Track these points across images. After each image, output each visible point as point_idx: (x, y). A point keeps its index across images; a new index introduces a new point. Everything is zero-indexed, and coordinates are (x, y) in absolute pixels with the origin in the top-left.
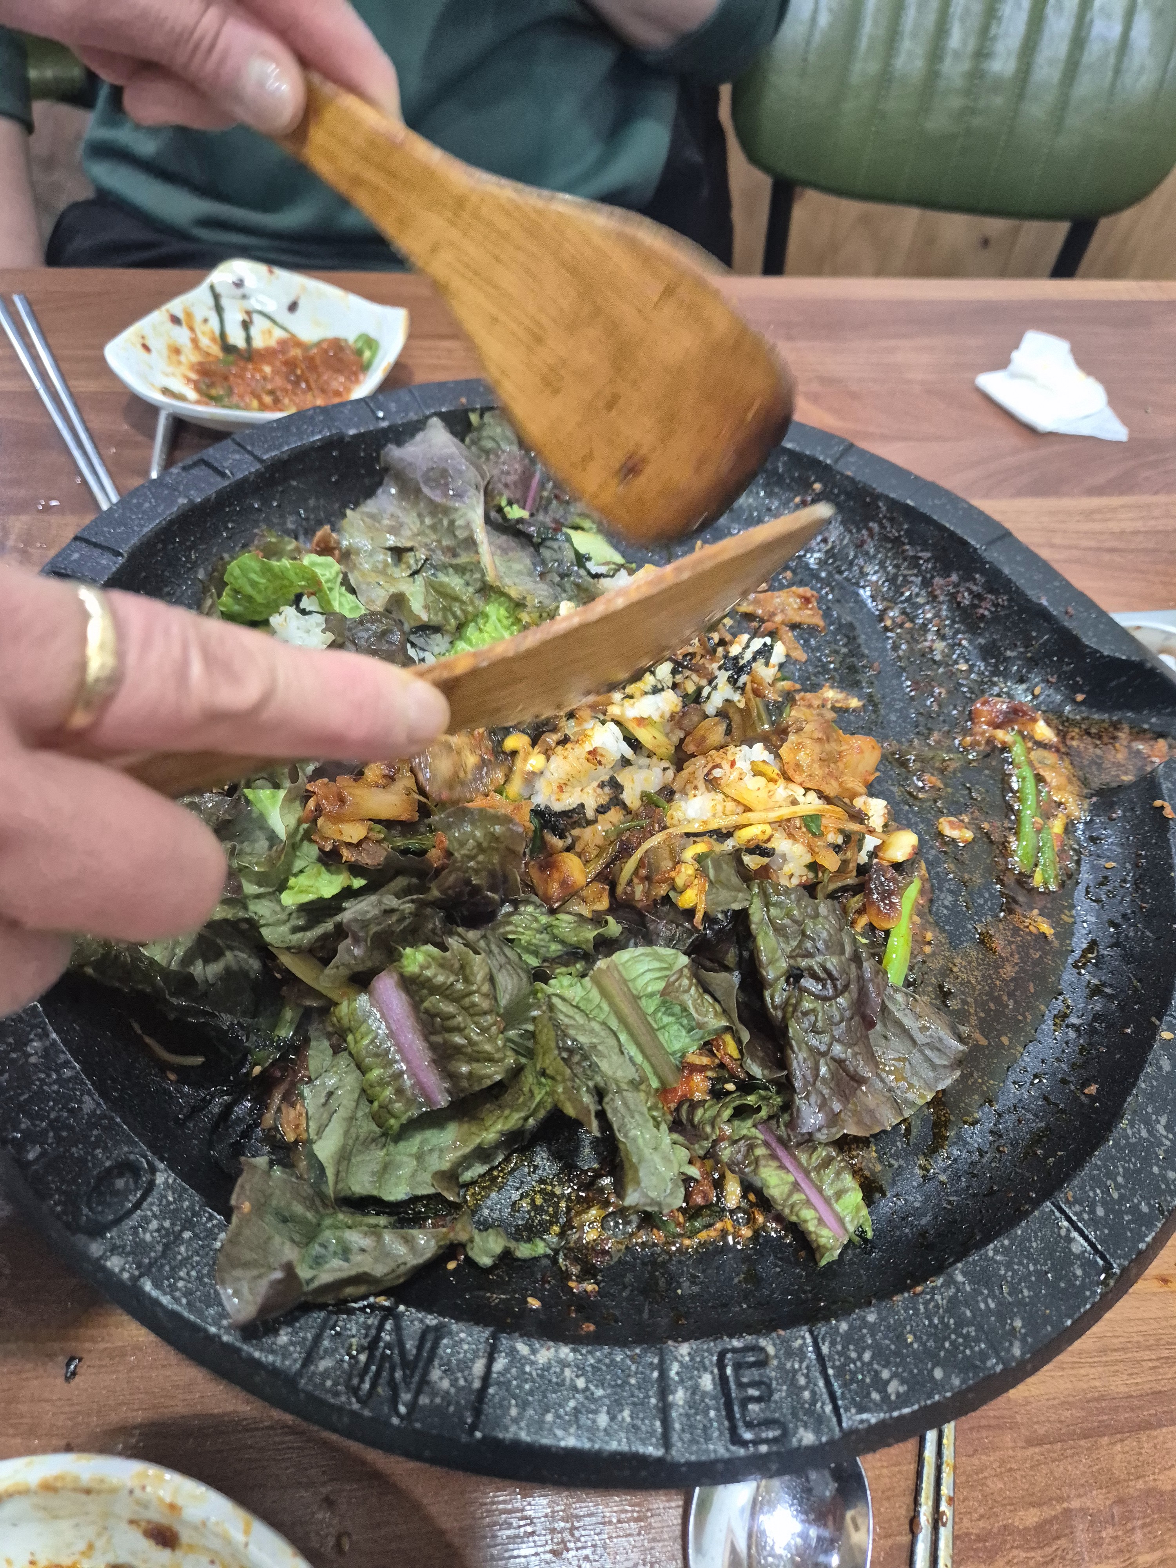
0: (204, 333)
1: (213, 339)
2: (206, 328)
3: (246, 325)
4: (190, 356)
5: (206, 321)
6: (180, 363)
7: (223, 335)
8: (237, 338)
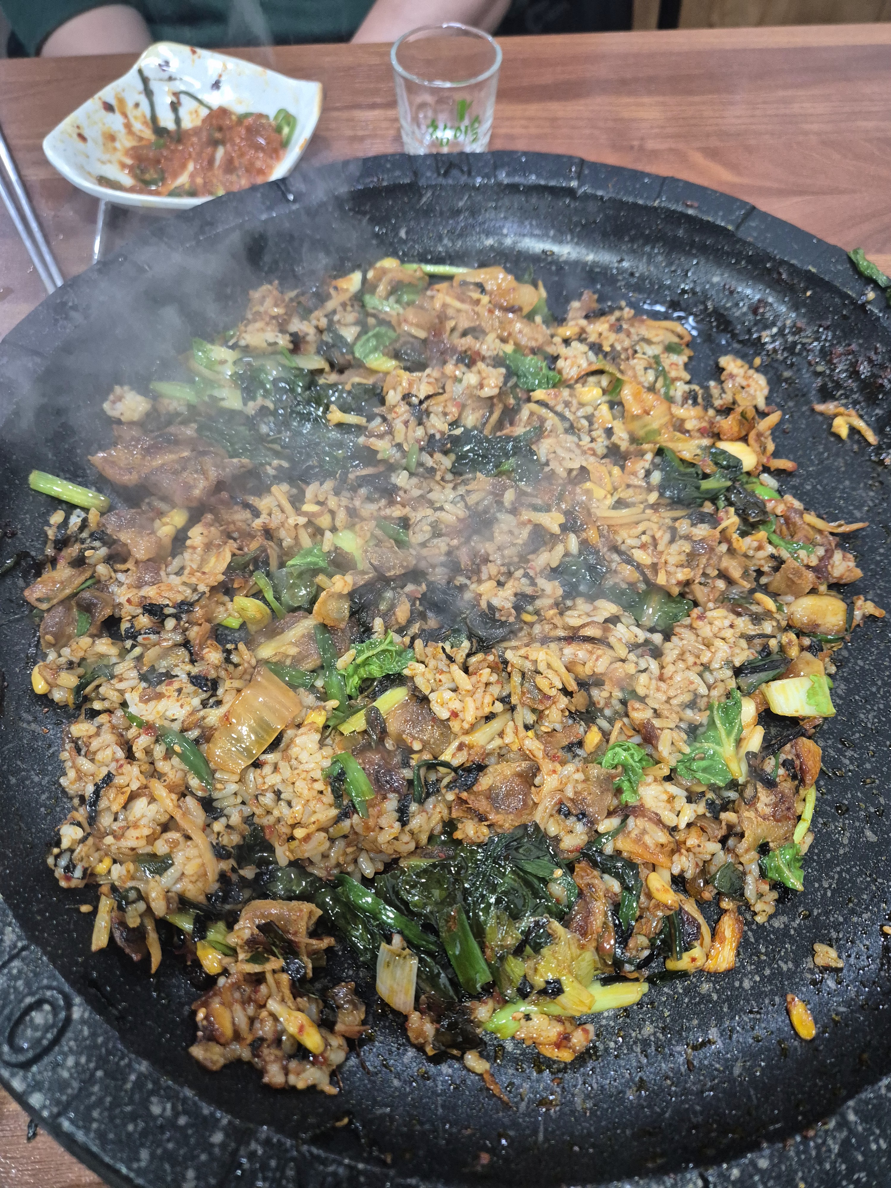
0: (136, 118)
1: (145, 123)
2: (138, 112)
3: (175, 107)
4: (125, 142)
5: (137, 105)
6: (115, 149)
7: (154, 118)
8: (167, 120)
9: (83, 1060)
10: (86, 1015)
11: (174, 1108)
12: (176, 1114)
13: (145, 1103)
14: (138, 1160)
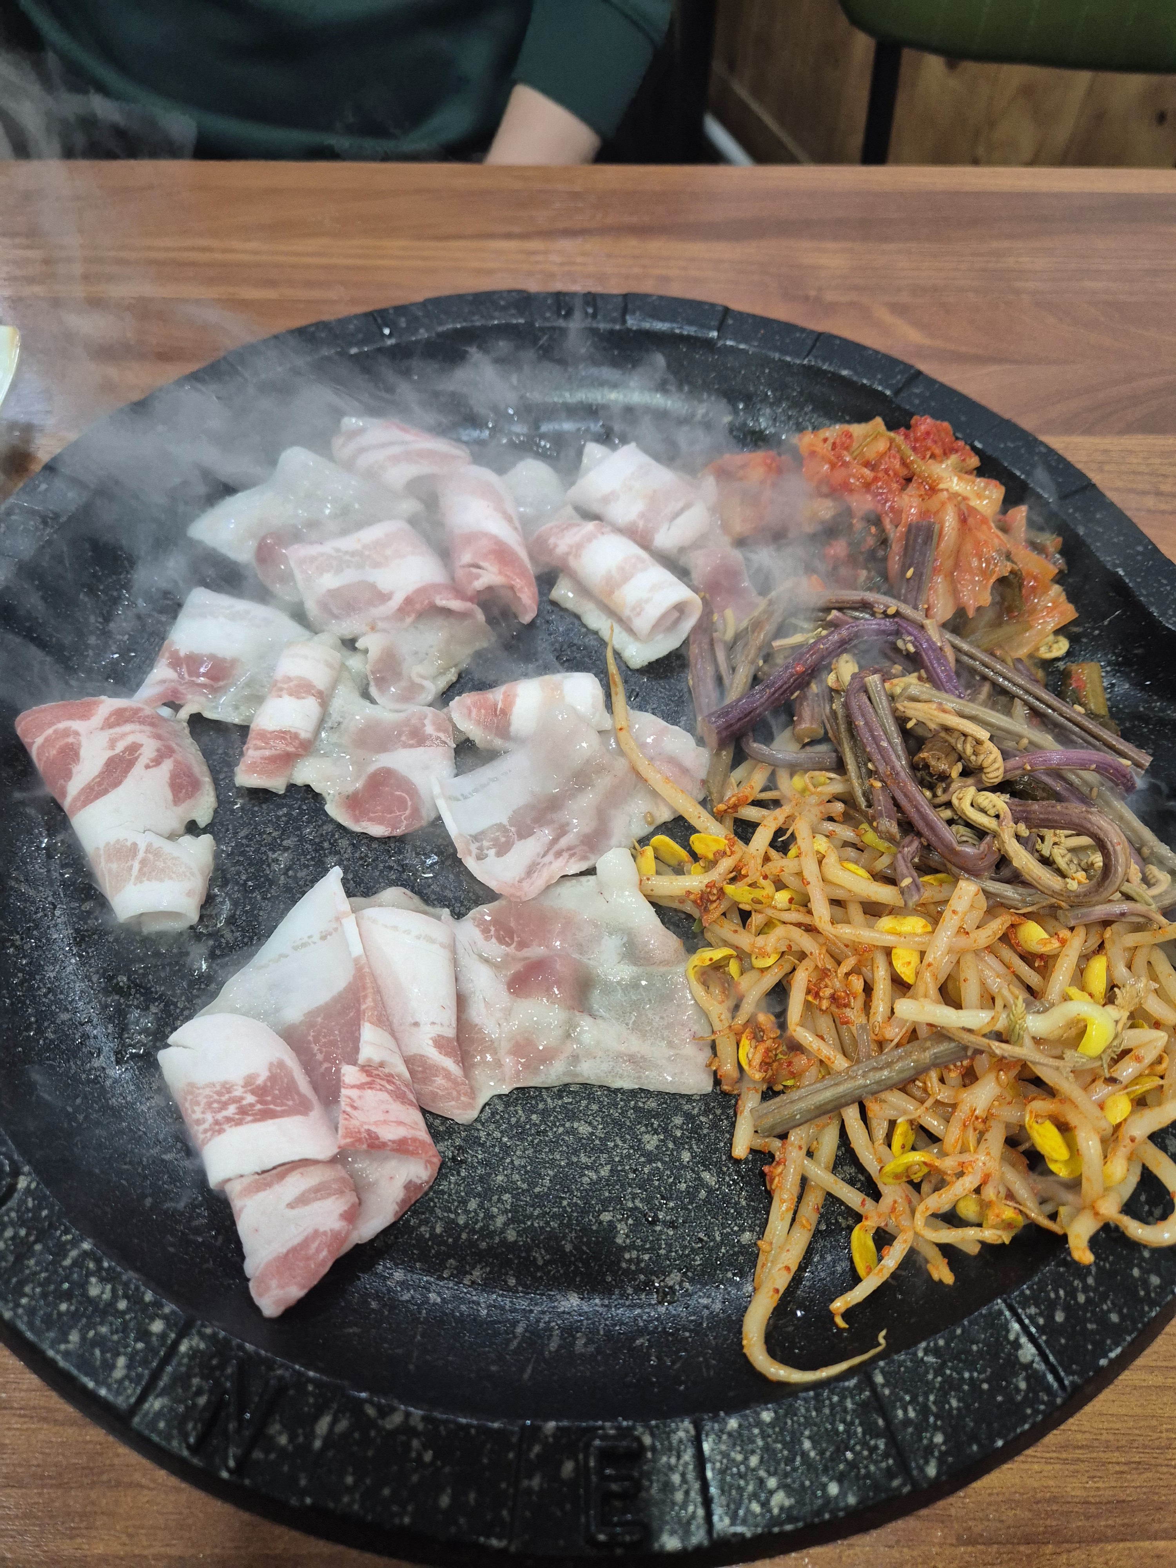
9: (23, 1232)
10: (33, 1185)
11: (114, 1291)
12: (115, 1296)
13: (84, 1285)
14: (67, 1342)
